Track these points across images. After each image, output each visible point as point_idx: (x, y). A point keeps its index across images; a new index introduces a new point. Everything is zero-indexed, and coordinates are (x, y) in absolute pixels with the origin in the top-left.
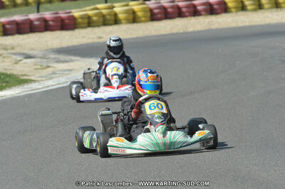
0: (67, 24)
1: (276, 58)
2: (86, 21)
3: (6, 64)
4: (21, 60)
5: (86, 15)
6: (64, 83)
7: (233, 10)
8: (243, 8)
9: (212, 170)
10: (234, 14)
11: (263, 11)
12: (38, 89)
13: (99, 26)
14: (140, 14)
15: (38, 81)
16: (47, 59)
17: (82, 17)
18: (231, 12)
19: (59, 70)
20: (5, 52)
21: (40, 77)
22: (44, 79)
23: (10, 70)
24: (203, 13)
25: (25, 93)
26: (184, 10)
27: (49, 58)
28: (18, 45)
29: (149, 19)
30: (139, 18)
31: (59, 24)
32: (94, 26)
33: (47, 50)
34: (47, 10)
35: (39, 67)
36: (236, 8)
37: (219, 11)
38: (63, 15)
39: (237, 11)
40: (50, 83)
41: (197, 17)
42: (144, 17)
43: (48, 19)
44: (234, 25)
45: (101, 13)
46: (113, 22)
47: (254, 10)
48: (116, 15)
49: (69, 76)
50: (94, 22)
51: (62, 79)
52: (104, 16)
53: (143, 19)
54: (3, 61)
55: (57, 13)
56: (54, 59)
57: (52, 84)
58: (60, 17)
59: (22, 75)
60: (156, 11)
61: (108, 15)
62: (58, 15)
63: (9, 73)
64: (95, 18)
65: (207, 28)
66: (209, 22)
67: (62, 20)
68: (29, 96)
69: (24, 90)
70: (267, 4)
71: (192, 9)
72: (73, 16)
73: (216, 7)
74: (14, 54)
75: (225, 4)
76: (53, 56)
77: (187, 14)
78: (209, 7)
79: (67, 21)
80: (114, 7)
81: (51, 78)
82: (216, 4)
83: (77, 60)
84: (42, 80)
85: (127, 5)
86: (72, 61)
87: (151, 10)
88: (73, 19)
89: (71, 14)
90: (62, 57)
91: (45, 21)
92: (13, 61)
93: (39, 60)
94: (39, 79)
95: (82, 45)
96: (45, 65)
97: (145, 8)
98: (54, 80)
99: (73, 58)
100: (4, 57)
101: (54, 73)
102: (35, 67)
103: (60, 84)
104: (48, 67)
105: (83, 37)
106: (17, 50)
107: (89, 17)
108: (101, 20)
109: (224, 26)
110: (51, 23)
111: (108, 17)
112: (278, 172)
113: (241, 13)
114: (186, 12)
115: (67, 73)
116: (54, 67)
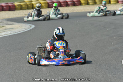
0: (11, 8)
1: (102, 26)
2: (20, 7)
5: (20, 4)
6: (10, 34)
7: (83, 4)
8: (88, 4)
9: (73, 74)
10: (84, 6)
11: (96, 5)
13: (25, 10)
14: (43, 5)
16: (2, 23)
17: (18, 5)
18: (82, 5)
19: (8, 28)
24: (70, 5)
26: (62, 3)
27: (3, 23)
29: (47, 7)
30: (43, 6)
31: (8, 8)
32: (23, 10)
33: (2, 19)
34: (3, 2)
36: (85, 3)
37: (77, 5)
38: (10, 4)
39: (85, 5)
40: (4, 33)
41: (68, 7)
42: (45, 6)
43: (3, 6)
44: (84, 11)
45: (26, 4)
46: (31, 8)
47: (93, 5)
48: (33, 5)
49: (12, 31)
50: (23, 8)
51: (9, 32)
52: (28, 5)
53: (44, 7)
55: (7, 3)
56: (6, 23)
57: (4, 34)
58: (8, 5)
60: (50, 4)
61: (30, 5)
62: (7, 4)
64: (23, 6)
65: (72, 12)
66: (73, 9)
67: (9, 6)
70: (98, 2)
71: (66, 3)
72: (14, 5)
73: (76, 3)
75: (80, 1)
77: (63, 5)
78: (73, 3)
79: (12, 7)
80: (32, 1)
81: (4, 32)
82: (76, 2)
83: (16, 24)
85: (38, 1)
87: (48, 3)
88: (14, 6)
89: (14, 4)
90: (9, 22)
91: (2, 6)
95: (18, 17)
96: (1, 26)
97: (45, 2)
98: (6, 32)
99: (14, 23)
101: (5, 29)
103: (8, 34)
104: (3, 27)
105: (18, 14)
107: (21, 6)
108: (26, 7)
109: (80, 11)
110: (5, 7)
111: (29, 6)
112: (102, 76)
113: (87, 6)
114: (63, 4)
115: (11, 29)
116: (6, 27)
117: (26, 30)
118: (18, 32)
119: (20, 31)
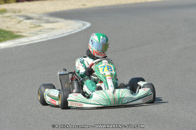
3: (12, 23)
4: (22, 21)
12: (25, 42)
15: (27, 36)
19: (45, 29)
20: (14, 14)
21: (30, 33)
22: (31, 35)
23: (11, 28)
25: (15, 45)
27: (43, 20)
28: (24, 10)
35: (33, 26)
49: (50, 33)
51: (45, 36)
54: (10, 21)
56: (47, 20)
57: (36, 39)
59: (17, 32)
63: (8, 30)
68: (17, 48)
69: (15, 43)
74: (19, 16)
76: (45, 18)
81: (37, 34)
83: (60, 21)
84: (29, 36)
86: (57, 22)
90: (52, 19)
92: (17, 22)
93: (35, 21)
94: (28, 35)
96: (37, 24)
98: (39, 36)
100: (12, 18)
101: (40, 31)
102: (31, 26)
103: (42, 39)
104: (39, 26)
106: (23, 13)
115: (50, 30)
116: (43, 26)
117: (74, 31)
118: (59, 35)
119: (63, 34)
